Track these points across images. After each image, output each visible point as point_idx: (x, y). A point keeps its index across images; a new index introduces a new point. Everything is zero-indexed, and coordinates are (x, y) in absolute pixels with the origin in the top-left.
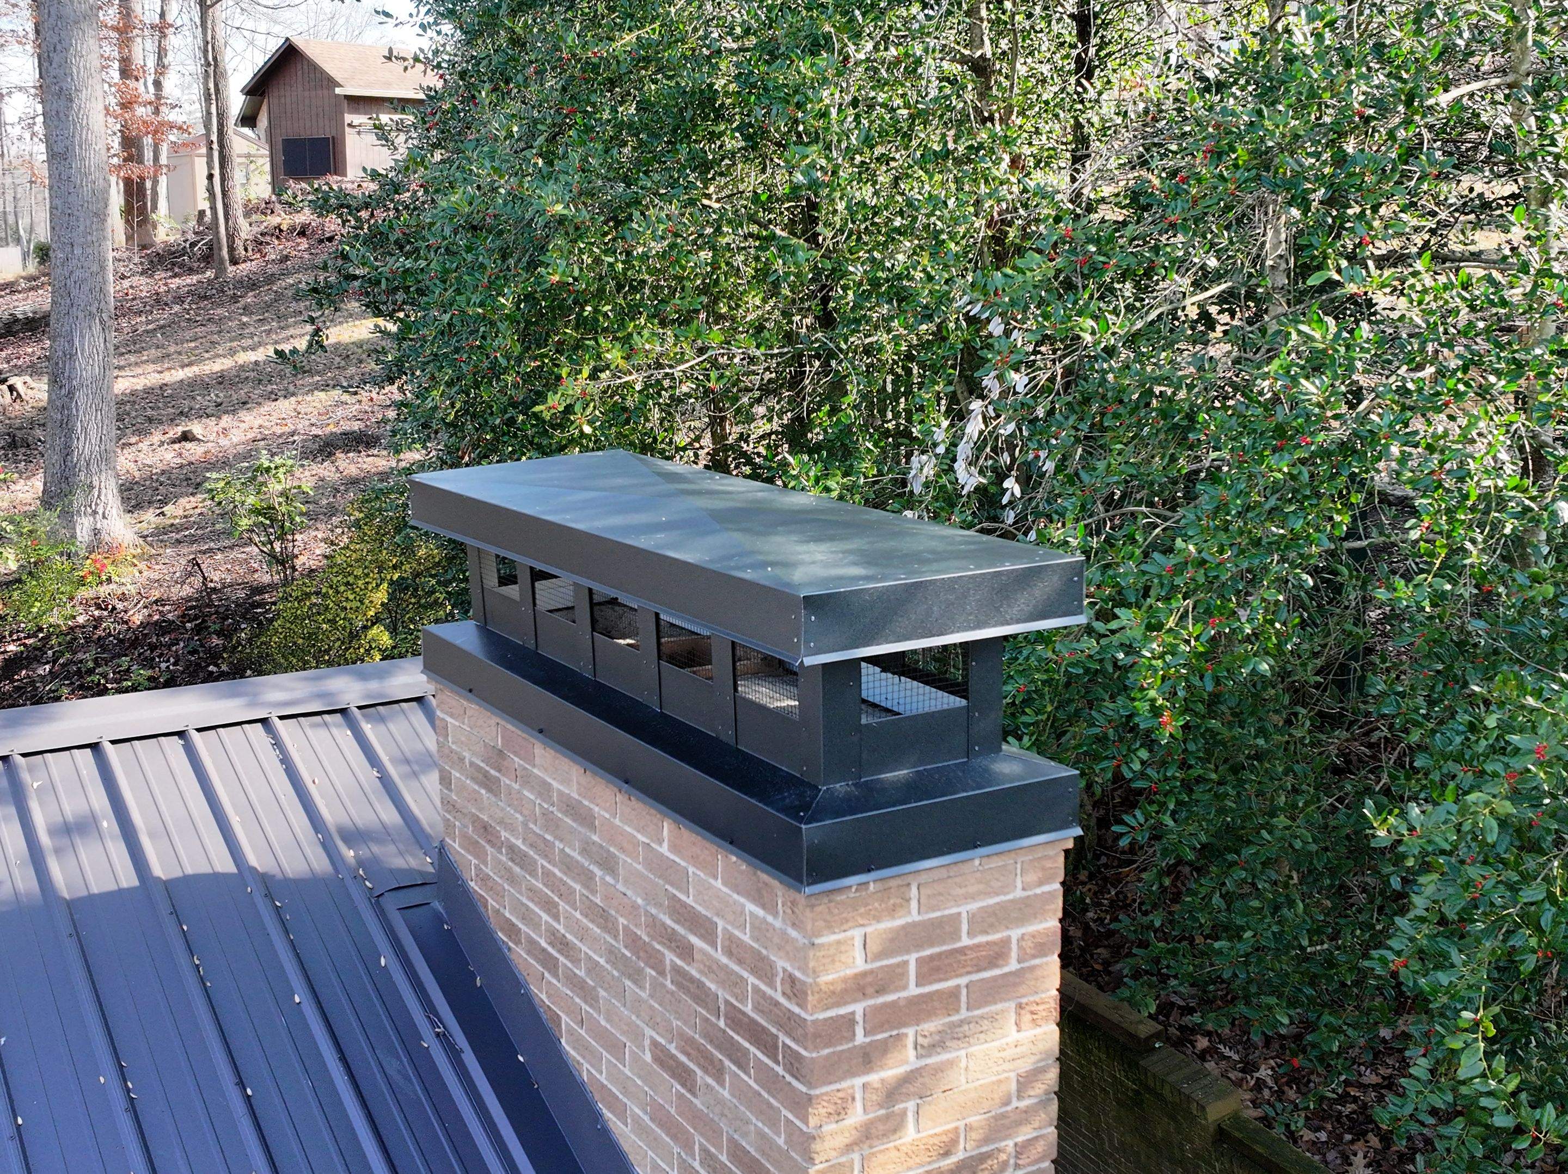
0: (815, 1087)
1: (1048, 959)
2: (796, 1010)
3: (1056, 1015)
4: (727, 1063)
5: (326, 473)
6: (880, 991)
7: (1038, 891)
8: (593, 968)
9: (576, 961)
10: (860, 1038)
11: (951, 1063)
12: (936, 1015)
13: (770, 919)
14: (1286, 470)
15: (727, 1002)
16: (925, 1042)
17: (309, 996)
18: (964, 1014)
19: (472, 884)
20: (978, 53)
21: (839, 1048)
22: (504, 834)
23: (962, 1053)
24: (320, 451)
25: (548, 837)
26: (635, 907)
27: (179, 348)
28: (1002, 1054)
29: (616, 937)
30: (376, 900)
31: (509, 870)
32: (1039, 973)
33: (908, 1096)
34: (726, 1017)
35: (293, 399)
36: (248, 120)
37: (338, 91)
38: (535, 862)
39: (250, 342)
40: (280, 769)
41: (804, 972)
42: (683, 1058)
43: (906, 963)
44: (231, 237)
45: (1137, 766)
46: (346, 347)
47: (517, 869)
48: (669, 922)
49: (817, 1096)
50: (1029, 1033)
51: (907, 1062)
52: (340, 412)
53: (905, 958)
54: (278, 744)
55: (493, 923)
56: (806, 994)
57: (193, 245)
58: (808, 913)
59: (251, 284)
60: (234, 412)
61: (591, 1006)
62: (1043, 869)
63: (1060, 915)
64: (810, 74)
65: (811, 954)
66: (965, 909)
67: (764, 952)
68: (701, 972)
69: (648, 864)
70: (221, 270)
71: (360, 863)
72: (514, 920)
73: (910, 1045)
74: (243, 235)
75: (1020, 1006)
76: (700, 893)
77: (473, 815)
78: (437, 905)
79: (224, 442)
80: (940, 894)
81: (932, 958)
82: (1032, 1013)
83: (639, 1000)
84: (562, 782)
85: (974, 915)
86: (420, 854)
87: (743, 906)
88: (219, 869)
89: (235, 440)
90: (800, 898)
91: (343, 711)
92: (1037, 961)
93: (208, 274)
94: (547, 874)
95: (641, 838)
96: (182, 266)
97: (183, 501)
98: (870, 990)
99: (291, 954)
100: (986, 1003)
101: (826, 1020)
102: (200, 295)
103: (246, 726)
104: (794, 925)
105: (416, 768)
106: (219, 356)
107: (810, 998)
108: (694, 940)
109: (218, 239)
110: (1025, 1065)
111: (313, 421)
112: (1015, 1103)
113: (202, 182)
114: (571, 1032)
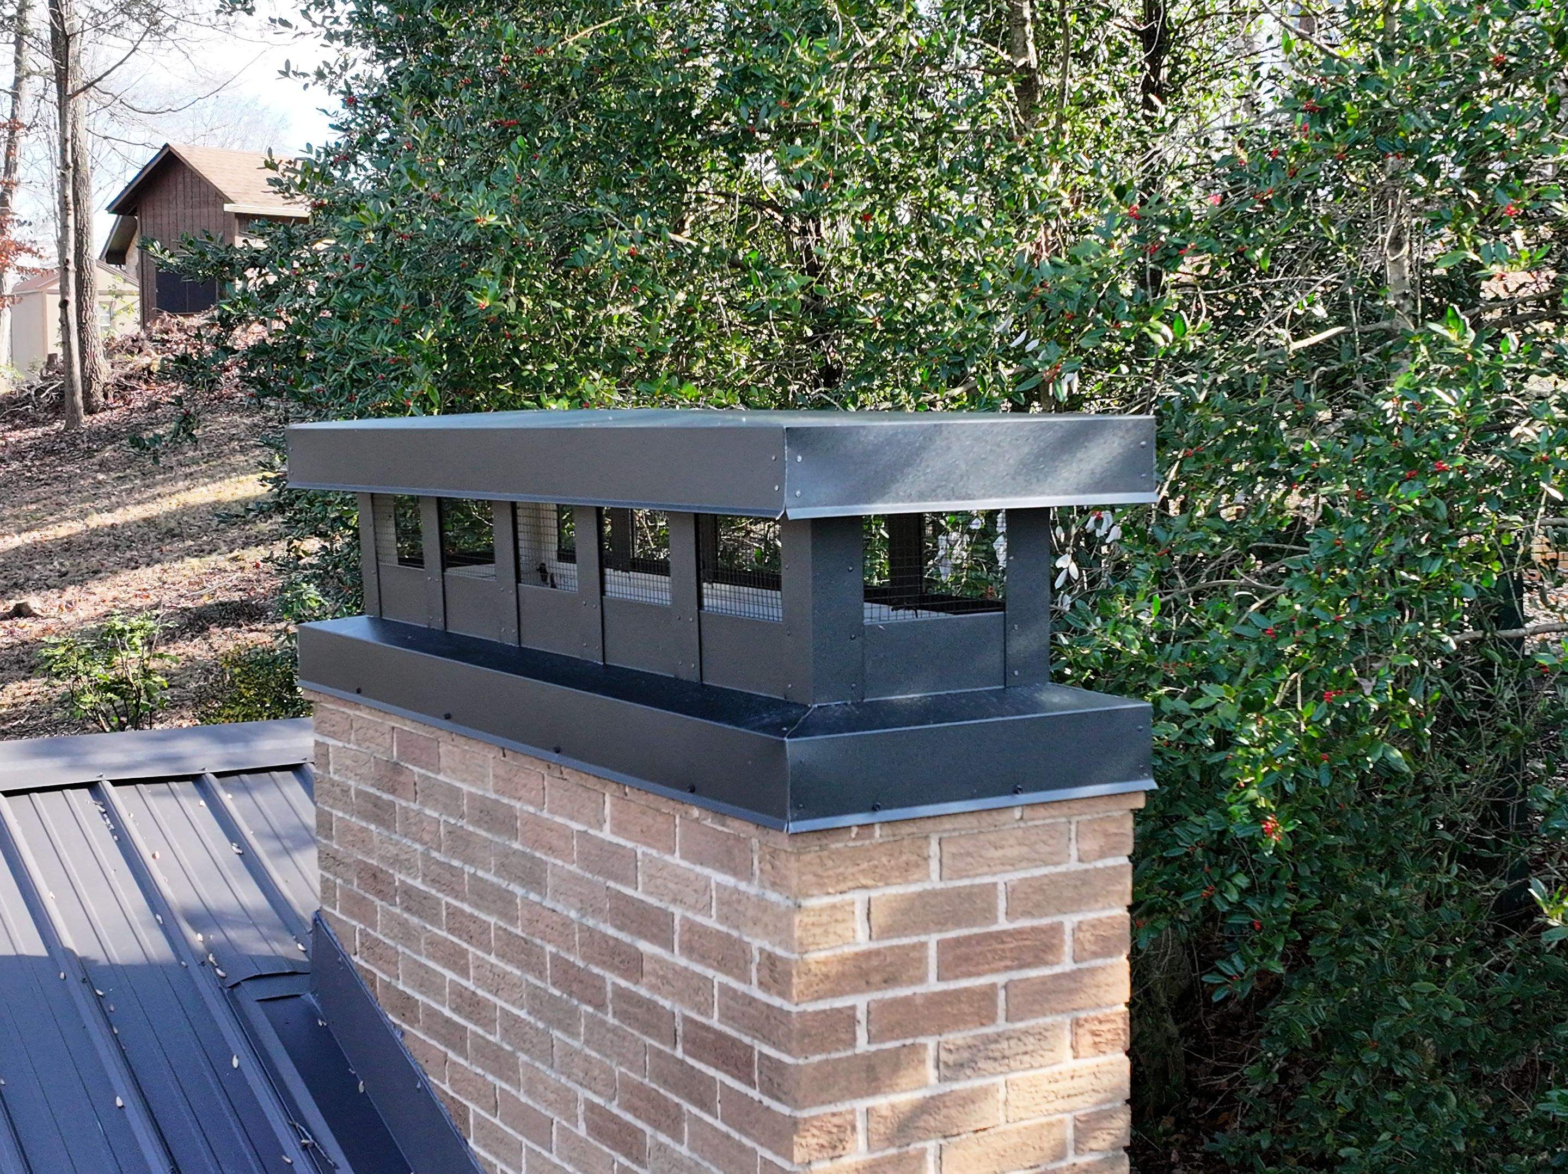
0: (803, 1108)
1: (1114, 960)
2: (777, 1001)
3: (1125, 1039)
4: (687, 1106)
5: (197, 652)
6: (890, 981)
7: (1100, 864)
8: (512, 1025)
9: (488, 1024)
10: (862, 1045)
11: (986, 1092)
12: (965, 1023)
13: (743, 886)
14: (1417, 502)
15: (686, 1019)
16: (950, 1059)
17: (137, 1100)
18: (1001, 1025)
19: (356, 959)
20: (1021, 62)
21: (835, 1055)
22: (399, 877)
23: (1000, 1080)
24: (190, 625)
25: (456, 863)
26: (567, 923)
27: (16, 511)
28: (1054, 1087)
29: (541, 975)
30: (230, 991)
31: (403, 924)
32: (1101, 978)
33: (928, 1133)
34: (685, 1039)
35: (158, 567)
36: (115, 255)
37: (227, 207)
38: (438, 902)
39: (106, 502)
40: (111, 842)
41: (788, 947)
42: (628, 1117)
43: (923, 945)
44: (87, 381)
45: (1234, 897)
46: (228, 505)
47: (414, 920)
48: (611, 931)
49: (805, 1120)
50: (1089, 1062)
51: (926, 1085)
52: (216, 582)
53: (923, 938)
54: (109, 811)
55: (383, 1003)
56: (790, 974)
57: (39, 391)
58: (793, 864)
59: (110, 435)
60: (82, 583)
61: (507, 1080)
62: (1106, 835)
63: (1128, 900)
64: (807, 59)
65: (797, 919)
66: (1003, 879)
67: (735, 933)
68: (652, 987)
69: (586, 861)
70: (74, 420)
71: (210, 948)
72: (409, 991)
73: (930, 1063)
74: (103, 378)
75: (1077, 1023)
76: (651, 877)
77: (360, 862)
78: (310, 998)
79: (67, 618)
80: (969, 854)
81: (958, 942)
82: (1094, 1034)
83: (571, 1053)
84: (473, 783)
85: (1014, 890)
86: (291, 939)
87: (708, 879)
88: (24, 950)
89: (82, 615)
90: (781, 841)
91: (196, 779)
92: (1099, 962)
93: (57, 425)
94: (454, 913)
95: (576, 826)
96: (24, 417)
97: (12, 687)
98: (876, 978)
99: (113, 1049)
100: (1033, 1014)
101: (817, 1013)
102: (44, 450)
103: (68, 792)
104: (774, 884)
105: (288, 844)
106: (66, 519)
107: (795, 980)
108: (644, 946)
109: (72, 385)
110: (1085, 1105)
111: (183, 591)
112: (1071, 1158)
113: (54, 313)
114: (482, 1124)
